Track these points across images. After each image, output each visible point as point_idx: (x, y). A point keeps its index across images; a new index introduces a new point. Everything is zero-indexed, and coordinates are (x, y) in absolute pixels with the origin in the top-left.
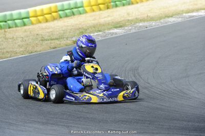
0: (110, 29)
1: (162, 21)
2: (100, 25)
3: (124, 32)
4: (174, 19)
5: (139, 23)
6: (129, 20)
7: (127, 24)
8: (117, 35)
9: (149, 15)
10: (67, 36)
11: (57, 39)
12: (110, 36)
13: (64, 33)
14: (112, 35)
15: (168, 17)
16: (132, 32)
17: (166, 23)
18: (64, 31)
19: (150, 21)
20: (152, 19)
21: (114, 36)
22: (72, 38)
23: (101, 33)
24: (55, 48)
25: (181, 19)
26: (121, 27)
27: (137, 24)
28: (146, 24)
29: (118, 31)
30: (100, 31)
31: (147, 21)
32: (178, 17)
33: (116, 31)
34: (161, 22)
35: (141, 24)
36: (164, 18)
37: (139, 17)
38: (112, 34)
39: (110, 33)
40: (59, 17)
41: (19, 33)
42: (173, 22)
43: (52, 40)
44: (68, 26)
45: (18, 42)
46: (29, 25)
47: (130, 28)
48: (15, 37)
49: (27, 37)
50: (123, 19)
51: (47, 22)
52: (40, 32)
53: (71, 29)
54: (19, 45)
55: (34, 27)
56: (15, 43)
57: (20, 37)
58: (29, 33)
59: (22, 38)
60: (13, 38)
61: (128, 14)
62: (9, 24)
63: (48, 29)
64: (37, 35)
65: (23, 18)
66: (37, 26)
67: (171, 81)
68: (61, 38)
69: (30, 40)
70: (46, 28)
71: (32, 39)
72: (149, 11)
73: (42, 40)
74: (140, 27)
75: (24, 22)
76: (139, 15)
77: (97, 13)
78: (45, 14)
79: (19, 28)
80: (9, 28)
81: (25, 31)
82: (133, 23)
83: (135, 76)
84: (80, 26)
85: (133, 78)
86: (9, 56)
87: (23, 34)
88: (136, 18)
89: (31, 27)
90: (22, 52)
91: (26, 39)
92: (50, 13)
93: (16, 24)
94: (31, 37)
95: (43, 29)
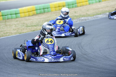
1: (95, 16)
4: (101, 16)
5: (81, 17)
6: (75, 16)
7: (75, 18)
9: (87, 13)
10: (40, 24)
11: (35, 26)
13: (39, 22)
15: (98, 14)
16: (77, 22)
17: (97, 18)
18: (39, 21)
19: (88, 16)
20: (89, 15)
24: (34, 31)
25: (105, 16)
27: (81, 18)
28: (86, 18)
31: (86, 17)
32: (103, 14)
34: (94, 17)
35: (83, 18)
36: (96, 15)
37: (82, 14)
40: (36, 13)
41: (14, 22)
42: (101, 17)
43: (32, 26)
44: (41, 19)
45: (13, 27)
46: (19, 18)
47: (77, 20)
48: (11, 24)
49: (18, 24)
50: (72, 15)
51: (29, 16)
52: (25, 22)
53: (43, 21)
54: (13, 29)
55: (22, 19)
56: (11, 28)
57: (14, 25)
58: (19, 22)
59: (15, 25)
60: (10, 25)
61: (75, 12)
62: (8, 17)
63: (30, 20)
64: (24, 23)
65: (16, 14)
66: (24, 18)
67: (100, 51)
68: (37, 25)
69: (20, 26)
70: (29, 20)
71: (21, 26)
72: (87, 11)
73: (27, 26)
74: (82, 20)
75: (16, 16)
76: (81, 13)
77: (58, 11)
78: (28, 12)
79: (14, 20)
80: (8, 19)
81: (17, 21)
82: (78, 18)
83: (79, 48)
84: (48, 19)
85: (78, 49)
86: (8, 35)
87: (16, 23)
88: (80, 15)
89: (20, 19)
90: (15, 33)
91: (17, 25)
92: (31, 11)
93: (11, 17)
94: (20, 25)
95: (27, 20)
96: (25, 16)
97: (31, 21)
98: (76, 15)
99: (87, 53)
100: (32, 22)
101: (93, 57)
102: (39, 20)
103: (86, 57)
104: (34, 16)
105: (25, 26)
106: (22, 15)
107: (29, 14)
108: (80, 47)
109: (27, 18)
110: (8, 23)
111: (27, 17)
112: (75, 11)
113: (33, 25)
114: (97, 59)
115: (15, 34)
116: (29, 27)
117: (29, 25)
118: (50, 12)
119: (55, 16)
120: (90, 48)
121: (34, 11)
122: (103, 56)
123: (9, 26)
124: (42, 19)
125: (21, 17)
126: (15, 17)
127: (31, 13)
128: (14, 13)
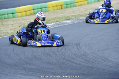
0: (63, 20)
2: (57, 18)
3: (71, 23)
5: (80, 17)
6: (74, 16)
7: (73, 18)
8: (67, 24)
9: (85, 13)
12: (63, 25)
14: (64, 24)
16: (76, 22)
21: (65, 24)
23: (58, 23)
26: (69, 19)
27: (79, 18)
29: (68, 21)
30: (57, 22)
33: (66, 21)
40: (33, 13)
41: (11, 22)
45: (10, 27)
46: (16, 17)
47: (75, 20)
48: (8, 24)
49: (15, 24)
50: (70, 15)
51: (26, 16)
52: (23, 22)
54: (10, 29)
56: (8, 28)
57: (11, 24)
58: (16, 22)
61: (74, 12)
62: (4, 17)
64: (21, 23)
65: (12, 14)
66: (21, 18)
67: (99, 51)
69: (17, 26)
70: (26, 19)
72: (86, 10)
73: (24, 26)
74: (81, 20)
75: (13, 15)
76: (80, 13)
77: (56, 11)
78: (25, 11)
79: (10, 19)
80: (4, 19)
81: (14, 21)
83: (77, 48)
86: (5, 35)
87: (12, 23)
88: (78, 15)
89: (17, 18)
91: (14, 25)
92: (28, 11)
93: (8, 16)
94: (17, 24)
95: (24, 20)
96: (22, 16)
98: (75, 14)
101: (92, 58)
103: (85, 58)
104: (31, 16)
106: (19, 14)
107: (26, 14)
108: (79, 47)
109: (24, 18)
110: (4, 23)
111: (24, 16)
112: (74, 10)
114: (95, 59)
118: (47, 11)
119: (53, 16)
120: (89, 49)
121: (31, 11)
122: (102, 57)
123: (5, 26)
125: (18, 17)
126: (12, 17)
127: (28, 13)
128: (11, 12)
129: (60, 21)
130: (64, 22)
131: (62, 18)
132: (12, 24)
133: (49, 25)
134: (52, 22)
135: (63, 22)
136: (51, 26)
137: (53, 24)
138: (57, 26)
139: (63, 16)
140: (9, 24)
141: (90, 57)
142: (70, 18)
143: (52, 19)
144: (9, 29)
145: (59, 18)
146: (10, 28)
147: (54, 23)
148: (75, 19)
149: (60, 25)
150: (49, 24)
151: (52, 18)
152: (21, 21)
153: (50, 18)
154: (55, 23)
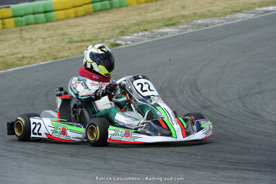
0: (159, 27)
1: (228, 17)
2: (146, 21)
3: (178, 32)
4: (244, 15)
5: (197, 19)
6: (184, 16)
7: (182, 20)
9: (210, 9)
10: (102, 37)
11: (89, 40)
12: (159, 38)
13: (99, 33)
14: (162, 36)
15: (237, 12)
17: (233, 20)
18: (99, 29)
19: (212, 16)
20: (214, 15)
21: (165, 37)
22: (109, 39)
23: (147, 33)
25: (252, 15)
26: (173, 25)
27: (195, 21)
28: (207, 21)
29: (170, 30)
30: (146, 30)
31: (208, 17)
32: (248, 12)
33: (167, 30)
34: (226, 19)
35: (200, 22)
36: (231, 14)
38: (162, 34)
39: (160, 33)
40: (92, 11)
41: (40, 32)
42: (243, 18)
43: (83, 41)
44: (104, 23)
45: (39, 44)
46: (53, 21)
47: (186, 26)
48: (34, 37)
49: (50, 37)
50: (176, 14)
51: (76, 17)
52: (68, 31)
53: (108, 28)
54: (40, 49)
55: (59, 23)
56: (35, 46)
57: (41, 38)
58: (52, 32)
59: (44, 38)
60: (32, 38)
61: (183, 7)
62: (26, 19)
63: (78, 26)
64: (64, 34)
65: (45, 12)
66: (63, 22)
68: (95, 39)
69: (54, 42)
70: (75, 26)
71: (57, 40)
72: (211, 3)
73: (70, 42)
75: (46, 17)
76: (197, 10)
77: (143, 5)
78: (74, 7)
79: (39, 26)
80: (27, 25)
81: (48, 29)
82: (190, 20)
83: (192, 91)
84: (120, 23)
85: (190, 94)
86: (26, 62)
87: (45, 34)
88: (194, 13)
89: (55, 24)
90: (43, 59)
91: (49, 40)
93: (35, 19)
94: (55, 38)
95: (71, 26)
96: (68, 18)
97: (81, 28)
98: (186, 13)
99: (210, 103)
100: (82, 31)
102: (98, 26)
104: (88, 17)
105: (67, 40)
106: (60, 14)
107: (76, 13)
108: (194, 89)
109: (72, 21)
110: (26, 35)
111: (72, 18)
112: (183, 3)
113: (86, 39)
114: (232, 117)
115: (44, 61)
116: (76, 44)
117: (75, 39)
119: (136, 17)
120: (217, 93)
122: (246, 111)
123: (28, 42)
124: (106, 25)
125: (58, 20)
126: (44, 20)
127: (81, 10)
128: (42, 10)
129: (152, 28)
130: (162, 30)
131: (158, 21)
132: (43, 36)
133: (128, 37)
134: (134, 32)
135: (159, 31)
136: (133, 41)
137: (136, 35)
138: (147, 40)
139: (160, 17)
140: (37, 38)
141: (219, 112)
142: (174, 22)
143: (134, 25)
144: (36, 49)
145: (151, 22)
146: (39, 46)
147: (138, 33)
148: (187, 24)
149: (152, 38)
150: (128, 35)
151: (135, 21)
152: (65, 29)
153: (130, 22)
154: (141, 34)
